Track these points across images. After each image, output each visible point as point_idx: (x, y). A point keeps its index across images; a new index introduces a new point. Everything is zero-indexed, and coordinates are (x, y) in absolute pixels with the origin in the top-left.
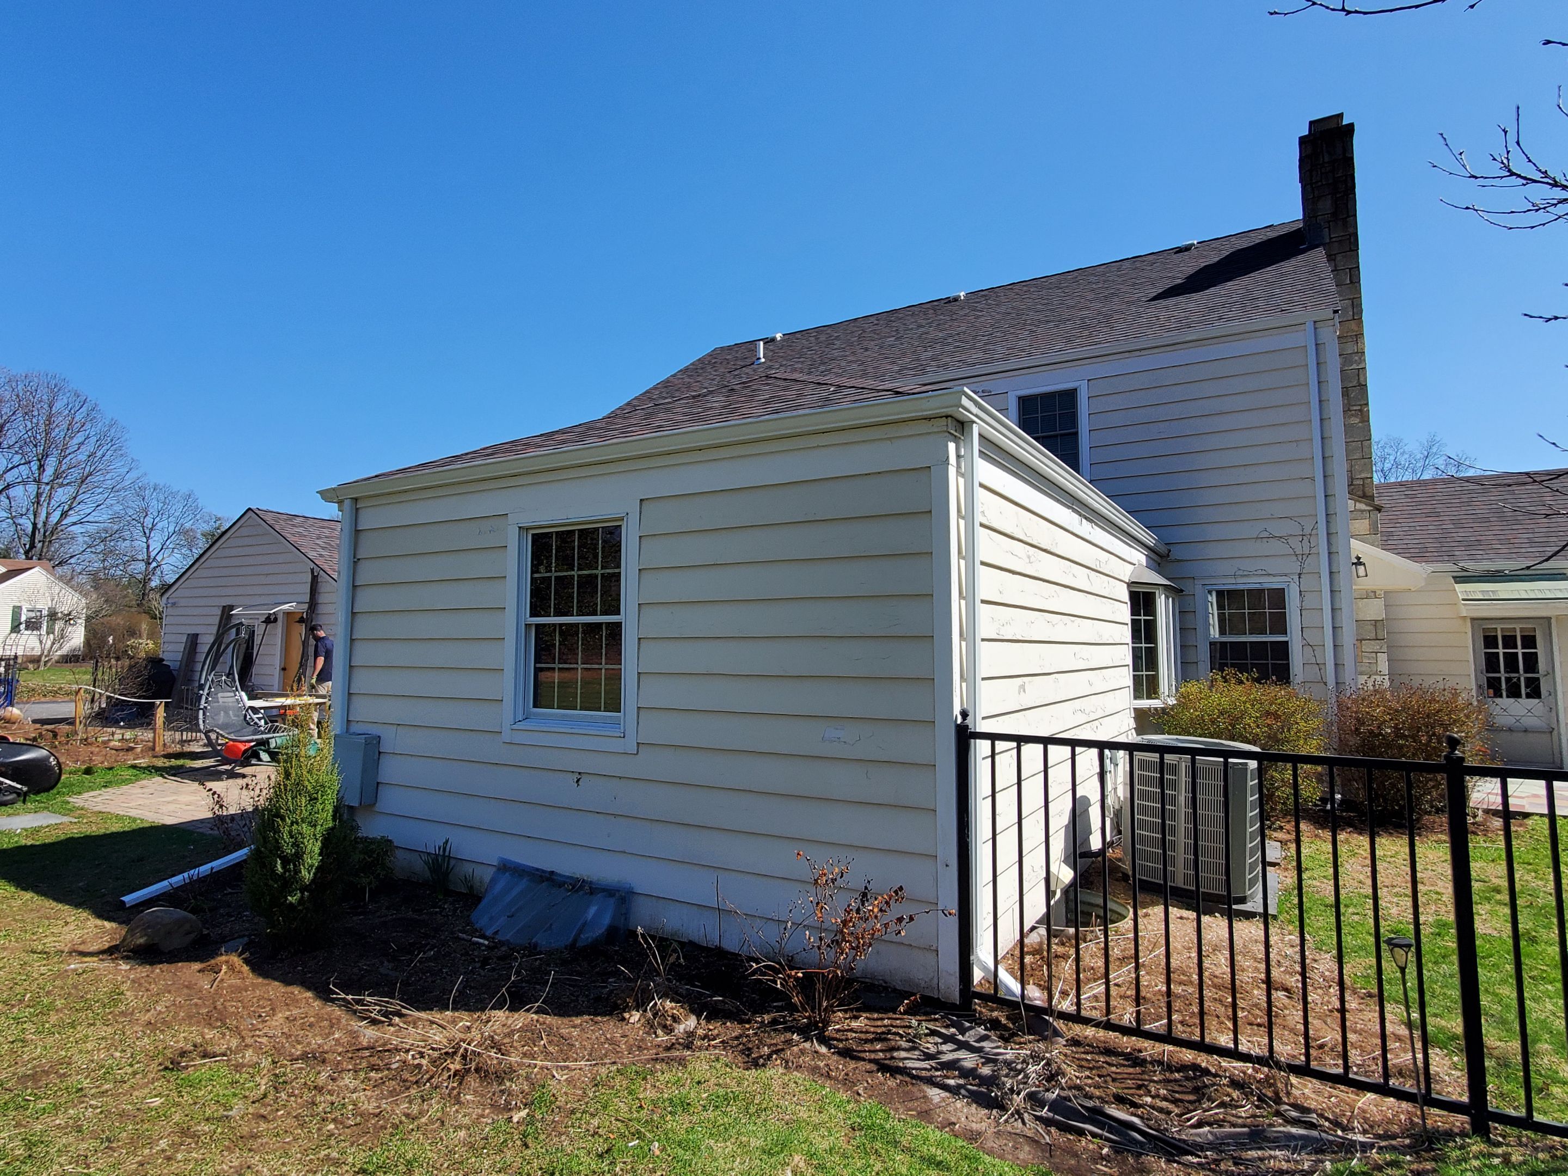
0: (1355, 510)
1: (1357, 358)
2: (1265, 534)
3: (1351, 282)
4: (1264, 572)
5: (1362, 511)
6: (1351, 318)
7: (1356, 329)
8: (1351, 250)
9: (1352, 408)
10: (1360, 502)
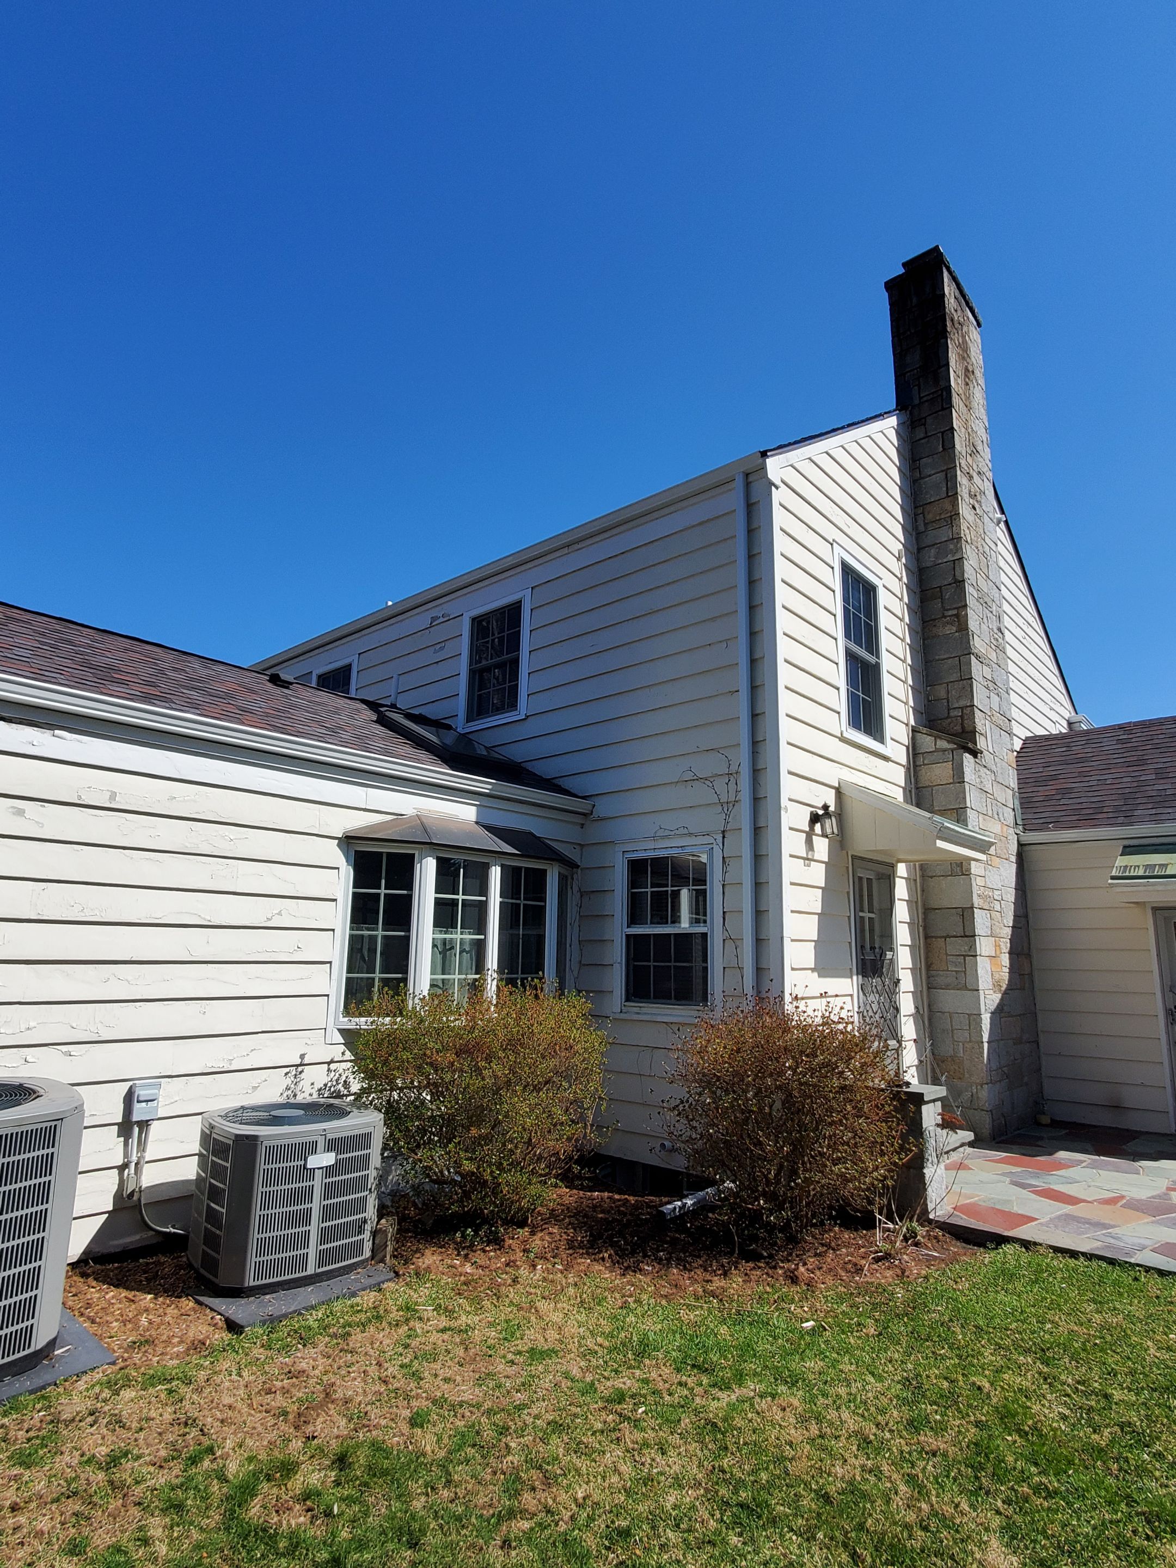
0: (937, 750)
1: (952, 547)
2: (689, 776)
3: (944, 449)
4: (686, 831)
5: (944, 750)
6: (944, 495)
7: (950, 508)
8: (943, 409)
9: (947, 613)
10: (941, 738)
